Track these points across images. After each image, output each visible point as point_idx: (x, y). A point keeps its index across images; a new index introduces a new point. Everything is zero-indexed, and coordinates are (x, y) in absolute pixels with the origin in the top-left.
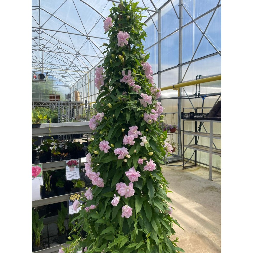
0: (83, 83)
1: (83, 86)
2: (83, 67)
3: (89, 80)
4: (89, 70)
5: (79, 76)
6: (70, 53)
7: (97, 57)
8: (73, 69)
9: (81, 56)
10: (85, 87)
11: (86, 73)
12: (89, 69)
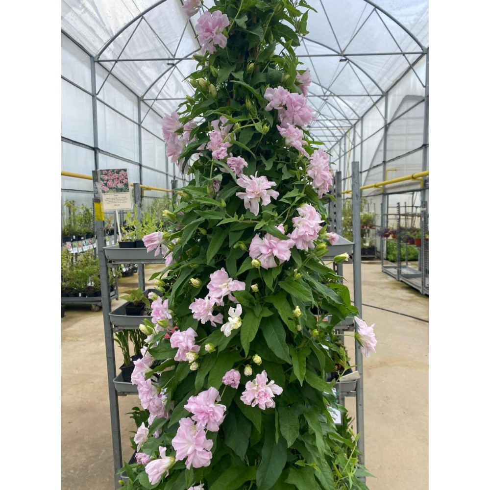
0: (340, 152)
1: (340, 157)
2: (340, 120)
3: (351, 144)
4: (350, 123)
5: (333, 139)
6: (315, 96)
7: (366, 95)
8: (321, 125)
9: (336, 97)
10: (342, 159)
11: (346, 131)
12: (351, 121)
